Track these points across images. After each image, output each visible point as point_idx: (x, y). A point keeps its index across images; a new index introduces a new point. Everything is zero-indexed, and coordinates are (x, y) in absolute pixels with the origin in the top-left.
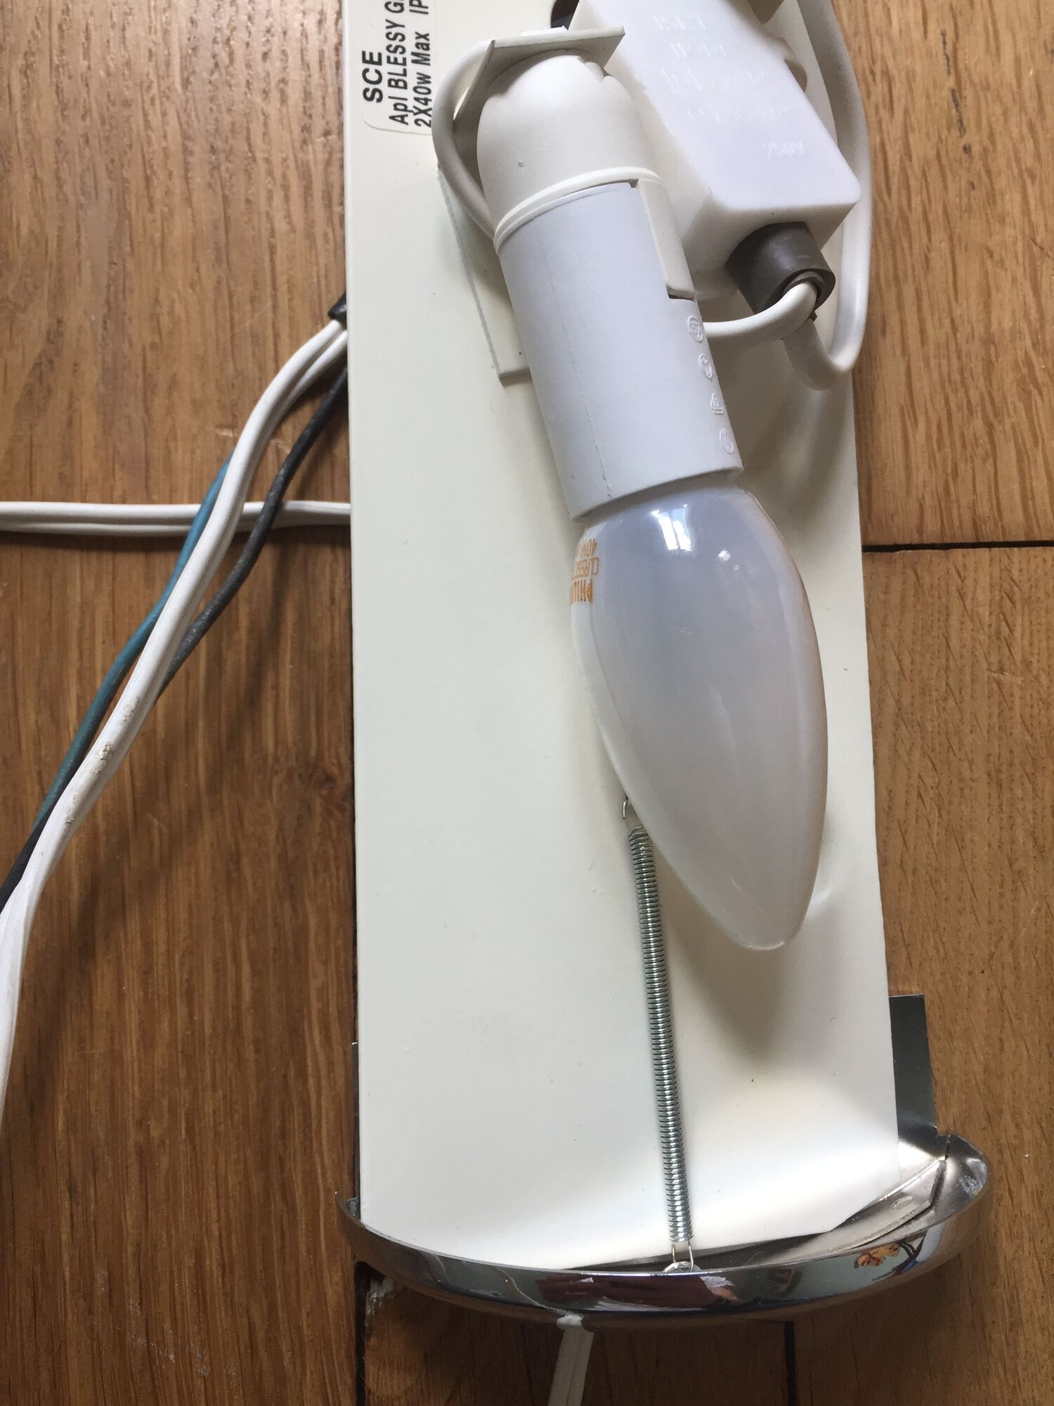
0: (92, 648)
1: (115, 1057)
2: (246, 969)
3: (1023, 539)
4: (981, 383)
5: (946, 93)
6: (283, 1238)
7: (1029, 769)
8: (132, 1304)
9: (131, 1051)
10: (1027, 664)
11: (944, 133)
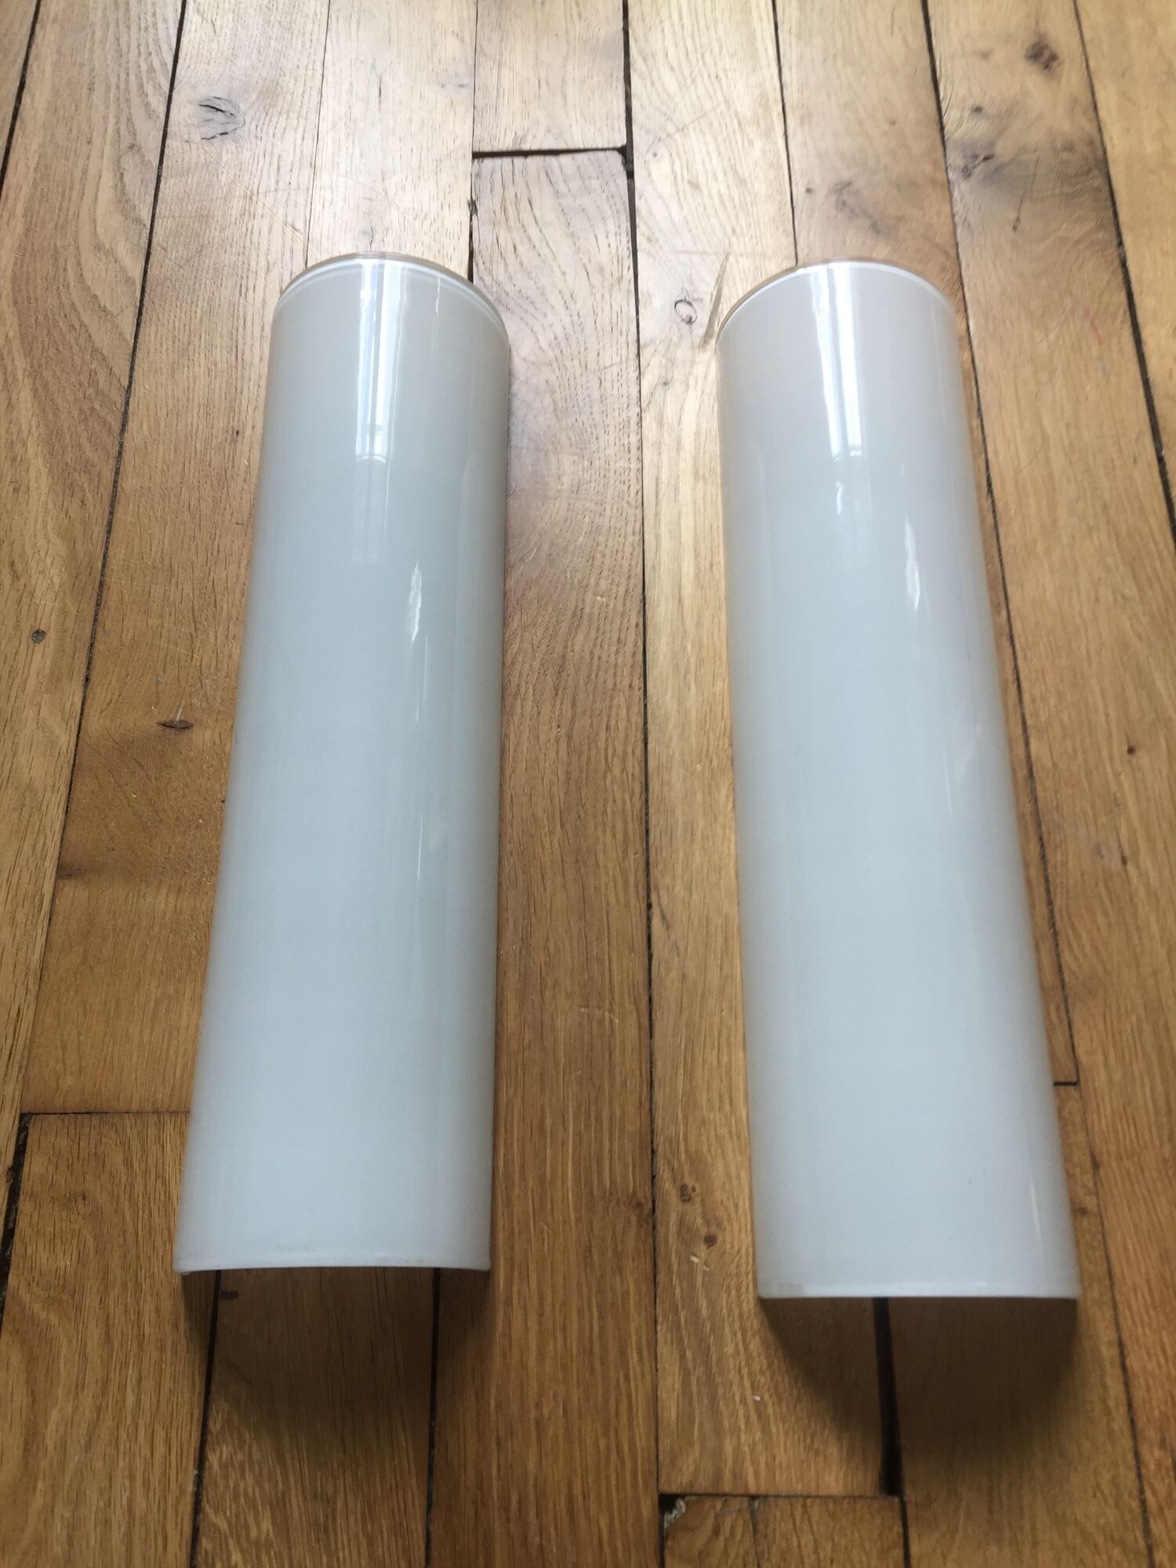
0: (512, 1127)
1: (523, 1365)
2: (595, 1315)
6: (617, 1478)
8: (532, 1515)
9: (532, 1361)
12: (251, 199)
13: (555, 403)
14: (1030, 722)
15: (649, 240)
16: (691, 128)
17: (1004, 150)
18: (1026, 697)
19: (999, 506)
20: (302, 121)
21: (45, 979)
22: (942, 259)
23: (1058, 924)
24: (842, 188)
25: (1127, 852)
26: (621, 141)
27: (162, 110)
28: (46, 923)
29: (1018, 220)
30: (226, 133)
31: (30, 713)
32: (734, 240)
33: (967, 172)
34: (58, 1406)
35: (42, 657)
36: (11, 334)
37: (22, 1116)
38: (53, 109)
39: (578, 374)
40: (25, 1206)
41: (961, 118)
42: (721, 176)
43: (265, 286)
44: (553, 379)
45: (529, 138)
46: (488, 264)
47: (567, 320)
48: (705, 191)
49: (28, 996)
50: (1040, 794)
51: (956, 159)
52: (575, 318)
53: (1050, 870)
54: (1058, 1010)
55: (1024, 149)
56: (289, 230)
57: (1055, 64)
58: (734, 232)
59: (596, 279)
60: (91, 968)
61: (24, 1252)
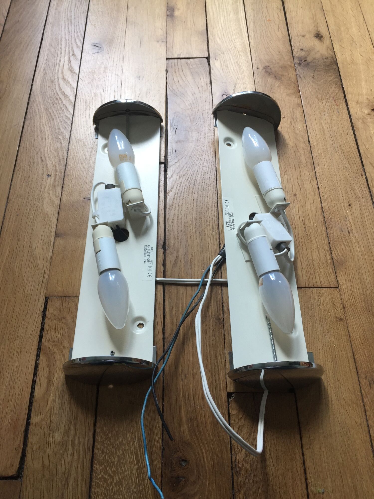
3: (321, 287)
4: (312, 266)
5: (303, 227)
6: (216, 388)
7: (325, 320)
8: (192, 399)
10: (323, 305)
11: (304, 232)
12: (106, 68)
13: (190, 119)
14: (322, 198)
15: (215, 79)
16: (225, 53)
17: (309, 59)
18: (321, 192)
19: (312, 145)
20: (120, 50)
21: (52, 263)
22: (294, 85)
23: (332, 248)
24: (266, 68)
25: (350, 230)
26: (206, 55)
27: (81, 46)
28: (52, 248)
29: (314, 76)
30: (99, 52)
31: (46, 195)
32: (238, 80)
33: (300, 64)
34: (57, 373)
35: (50, 181)
36: (40, 100)
37: (46, 298)
38: (51, 45)
39: (196, 112)
40: (47, 321)
41: (298, 51)
42: (234, 64)
43: (110, 90)
44: (190, 113)
45: (182, 55)
46: (171, 85)
47: (193, 99)
48: (229, 68)
49: (47, 267)
50: (325, 216)
51: (297, 61)
52: (195, 98)
53: (329, 235)
54: (332, 269)
55: (315, 59)
56: (117, 77)
57: (322, 38)
58: (238, 78)
59: (201, 89)
60: (65, 260)
61: (47, 332)
